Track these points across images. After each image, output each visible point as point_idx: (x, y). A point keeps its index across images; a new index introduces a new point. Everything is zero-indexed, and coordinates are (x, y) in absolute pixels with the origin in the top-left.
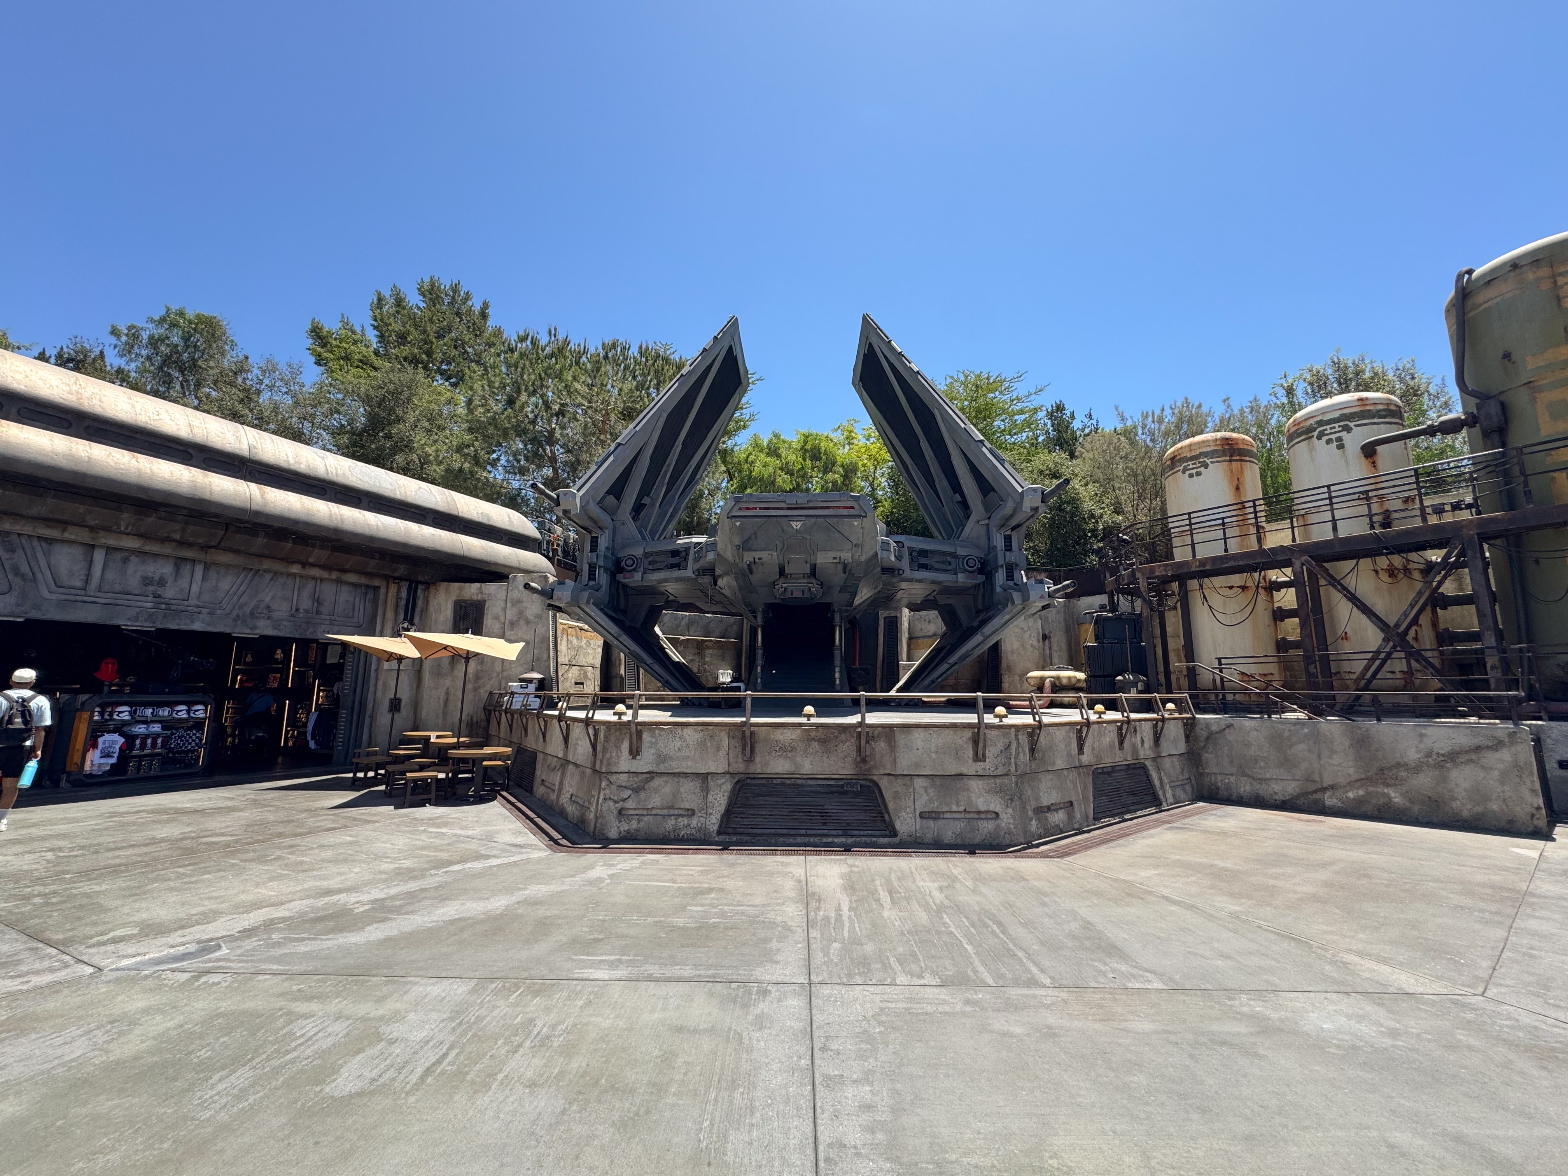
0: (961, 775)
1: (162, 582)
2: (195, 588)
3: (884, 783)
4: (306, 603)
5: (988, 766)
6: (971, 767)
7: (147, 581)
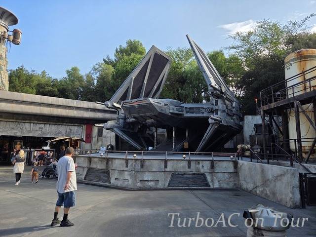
0: (123, 170)
1: (42, 128)
2: (48, 129)
3: (110, 171)
4: (68, 130)
5: (128, 169)
6: (125, 169)
7: (40, 128)
